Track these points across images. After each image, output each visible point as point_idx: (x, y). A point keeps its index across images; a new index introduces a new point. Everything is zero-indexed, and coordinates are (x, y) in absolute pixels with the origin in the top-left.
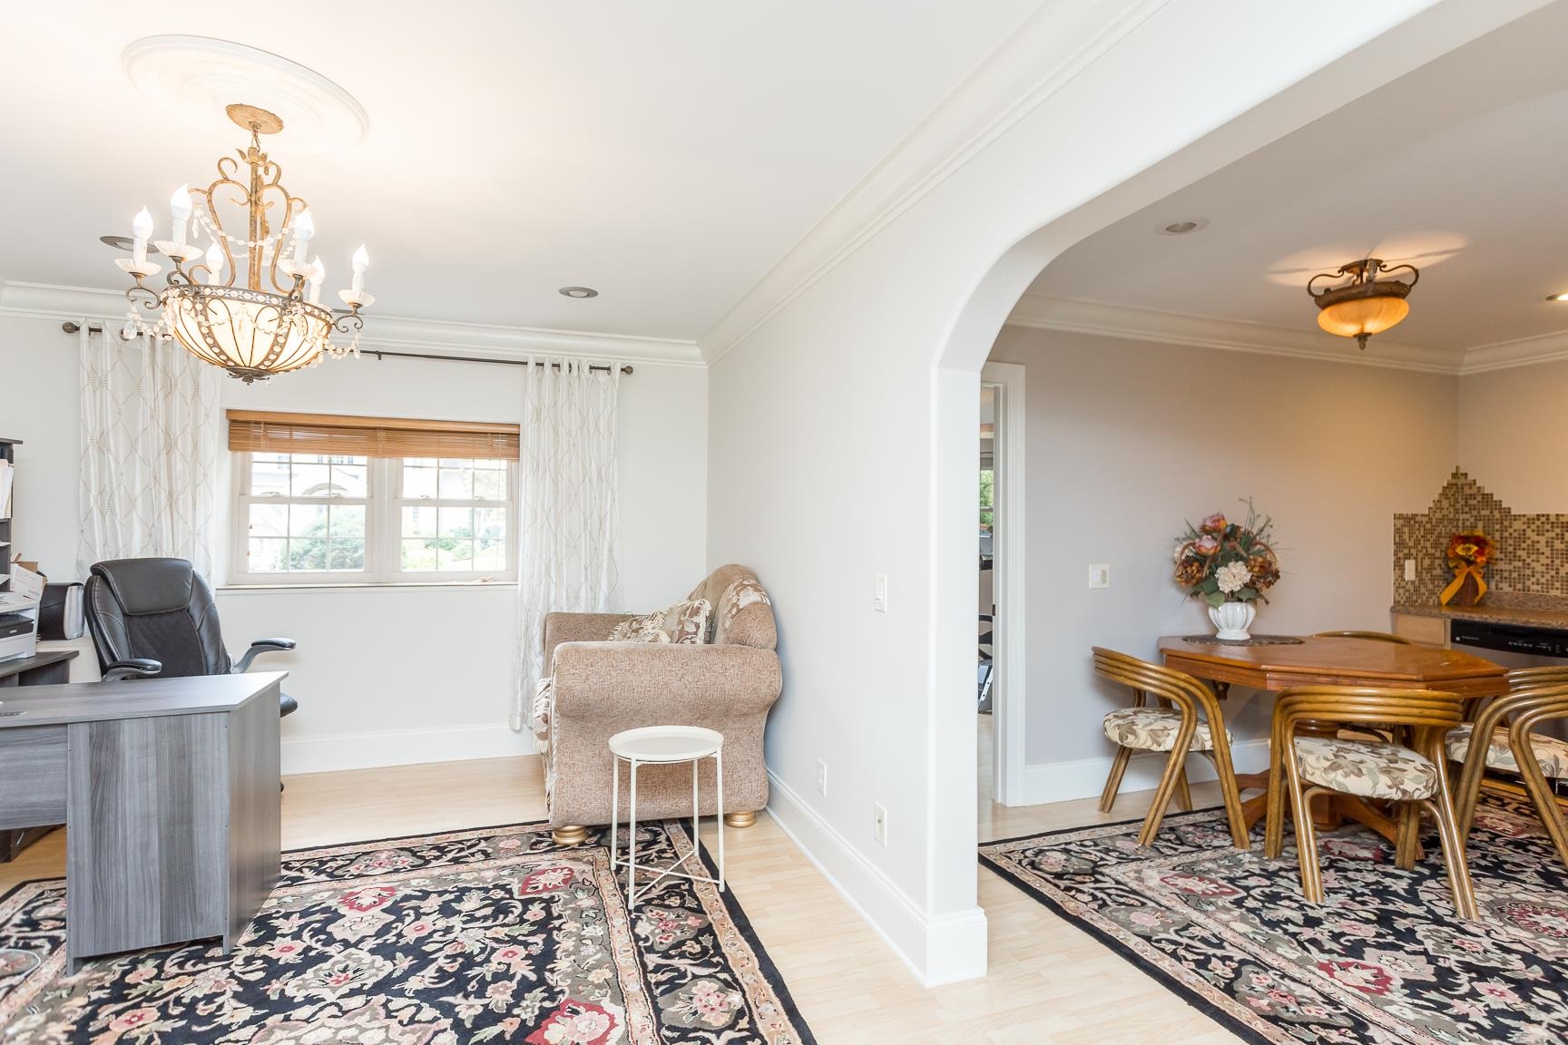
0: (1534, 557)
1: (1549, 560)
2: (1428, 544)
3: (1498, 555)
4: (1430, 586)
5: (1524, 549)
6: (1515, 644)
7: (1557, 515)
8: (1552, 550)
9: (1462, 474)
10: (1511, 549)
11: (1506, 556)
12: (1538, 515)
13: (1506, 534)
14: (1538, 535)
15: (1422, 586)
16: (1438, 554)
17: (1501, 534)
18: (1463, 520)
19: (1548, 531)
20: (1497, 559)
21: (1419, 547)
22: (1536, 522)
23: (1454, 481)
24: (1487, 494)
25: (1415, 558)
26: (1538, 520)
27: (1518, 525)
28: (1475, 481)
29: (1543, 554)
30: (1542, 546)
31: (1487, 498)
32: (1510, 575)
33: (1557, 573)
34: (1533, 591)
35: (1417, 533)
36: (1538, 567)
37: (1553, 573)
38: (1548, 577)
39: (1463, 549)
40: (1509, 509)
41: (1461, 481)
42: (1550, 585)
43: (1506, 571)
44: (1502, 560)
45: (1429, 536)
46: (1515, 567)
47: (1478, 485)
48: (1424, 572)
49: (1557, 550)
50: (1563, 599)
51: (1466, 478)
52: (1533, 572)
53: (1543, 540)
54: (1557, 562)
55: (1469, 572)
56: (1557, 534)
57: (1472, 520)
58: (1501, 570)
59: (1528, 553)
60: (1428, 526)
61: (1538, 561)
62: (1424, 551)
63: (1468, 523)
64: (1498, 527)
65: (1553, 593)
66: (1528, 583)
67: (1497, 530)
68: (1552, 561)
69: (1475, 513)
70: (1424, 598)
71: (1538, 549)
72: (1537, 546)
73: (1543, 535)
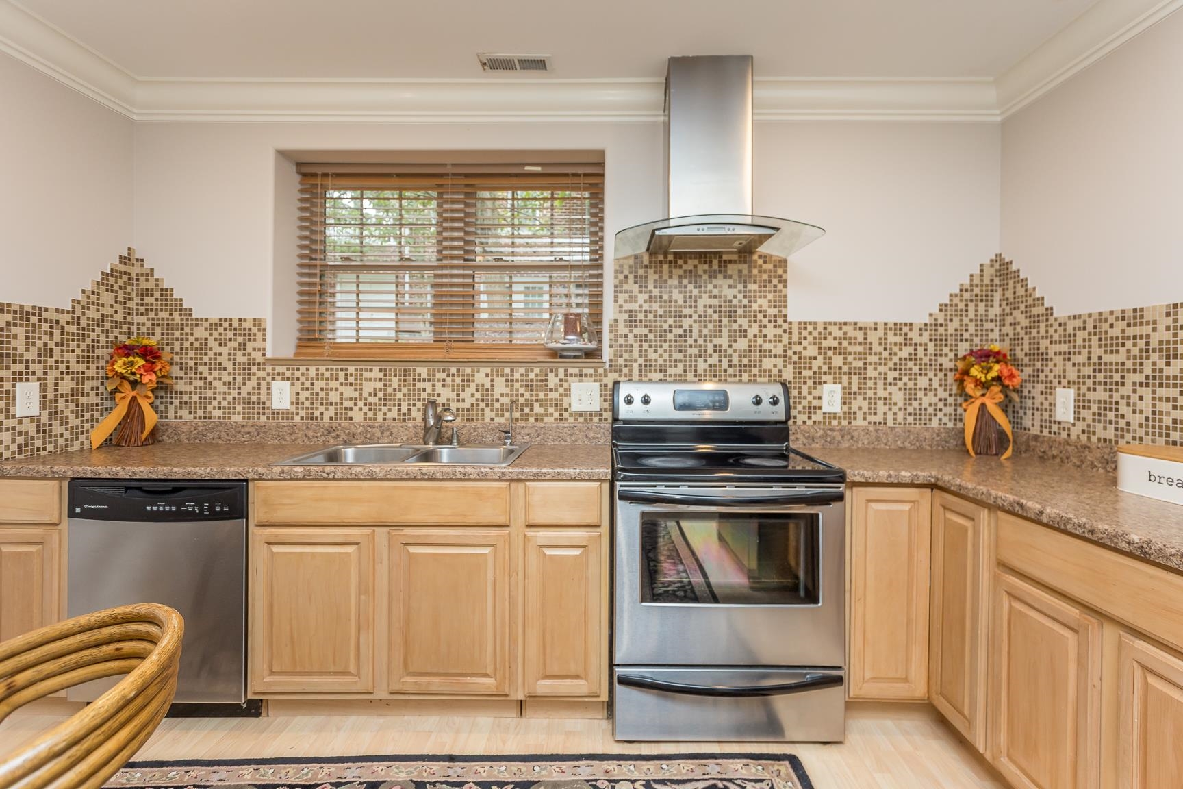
0: (215, 373)
1: (231, 377)
2: (72, 358)
3: (176, 371)
4: (74, 422)
5: (206, 364)
6: (155, 508)
7: (240, 320)
8: (234, 364)
9: (137, 260)
10: (191, 364)
11: (186, 374)
12: (221, 320)
13: (187, 344)
14: (220, 345)
15: (56, 424)
16: (92, 372)
17: (182, 344)
18: (138, 324)
19: (230, 340)
20: (176, 378)
21: (51, 362)
22: (219, 328)
23: (123, 268)
24: (167, 290)
25: (39, 379)
26: (221, 325)
27: (200, 332)
28: (152, 270)
29: (225, 369)
30: (224, 359)
31: (166, 293)
32: (190, 398)
33: (239, 394)
34: (215, 417)
35: (46, 338)
36: (221, 388)
37: (235, 393)
38: (229, 398)
39: (124, 364)
40: (191, 310)
41: (135, 271)
42: (231, 410)
43: (186, 393)
44: (181, 378)
45: (73, 345)
46: (196, 388)
47: (156, 276)
48: (61, 401)
49: (239, 364)
50: (243, 426)
51: (142, 266)
52: (215, 393)
53: (225, 350)
54: (239, 379)
55: (134, 398)
56: (240, 344)
57: (149, 324)
58: (181, 393)
59: (210, 369)
60: (72, 329)
61: (220, 379)
62: (62, 367)
63: (144, 329)
64: (177, 334)
65: (237, 418)
66: (209, 408)
67: (177, 339)
68: (234, 379)
69: (152, 314)
70: (61, 441)
71: (220, 364)
72: (219, 359)
73: (226, 345)
